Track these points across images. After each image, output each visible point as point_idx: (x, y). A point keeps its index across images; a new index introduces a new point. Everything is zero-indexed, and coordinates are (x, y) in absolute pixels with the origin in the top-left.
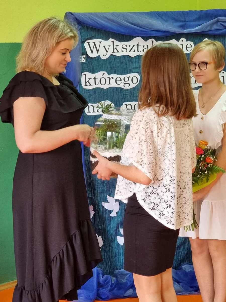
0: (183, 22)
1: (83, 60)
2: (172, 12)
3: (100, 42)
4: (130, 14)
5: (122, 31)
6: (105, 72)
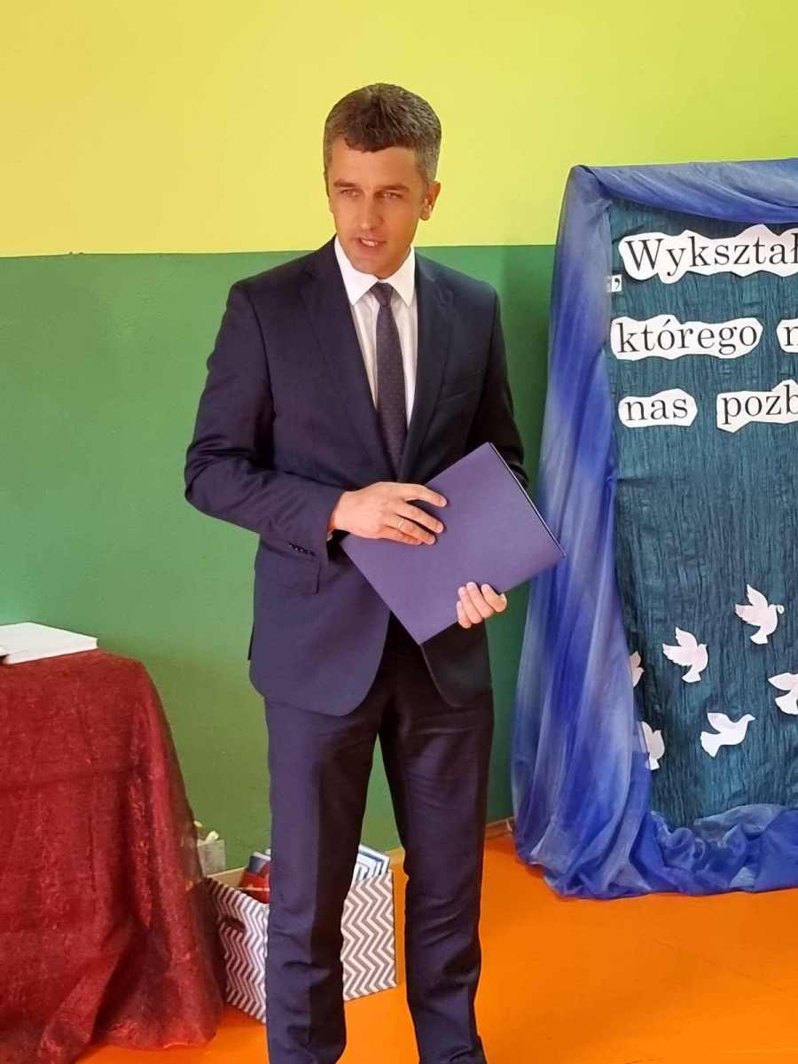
1: (616, 287)
3: (659, 240)
4: (737, 166)
5: (718, 210)
6: (672, 318)
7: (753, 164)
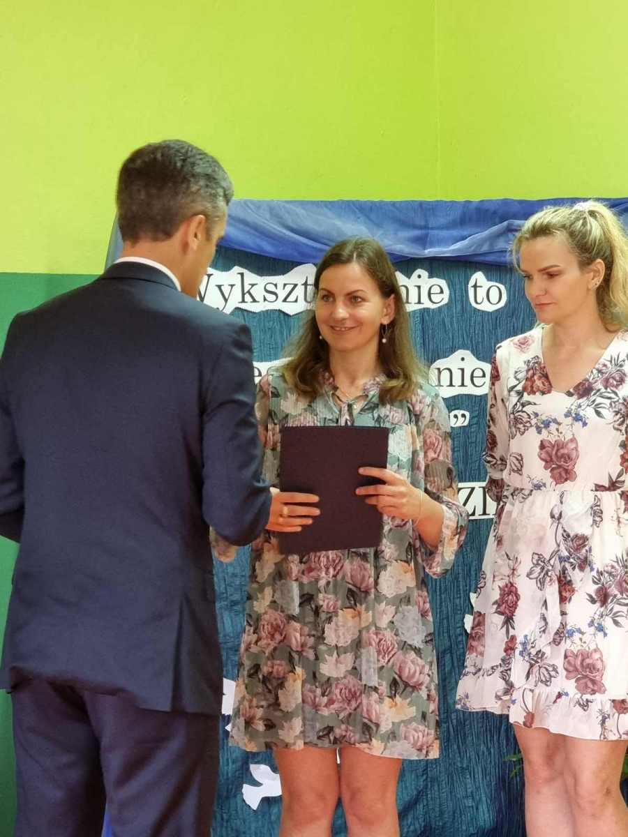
0: (421, 228)
2: (394, 204)
4: (287, 206)
5: (268, 248)
7: (303, 204)
